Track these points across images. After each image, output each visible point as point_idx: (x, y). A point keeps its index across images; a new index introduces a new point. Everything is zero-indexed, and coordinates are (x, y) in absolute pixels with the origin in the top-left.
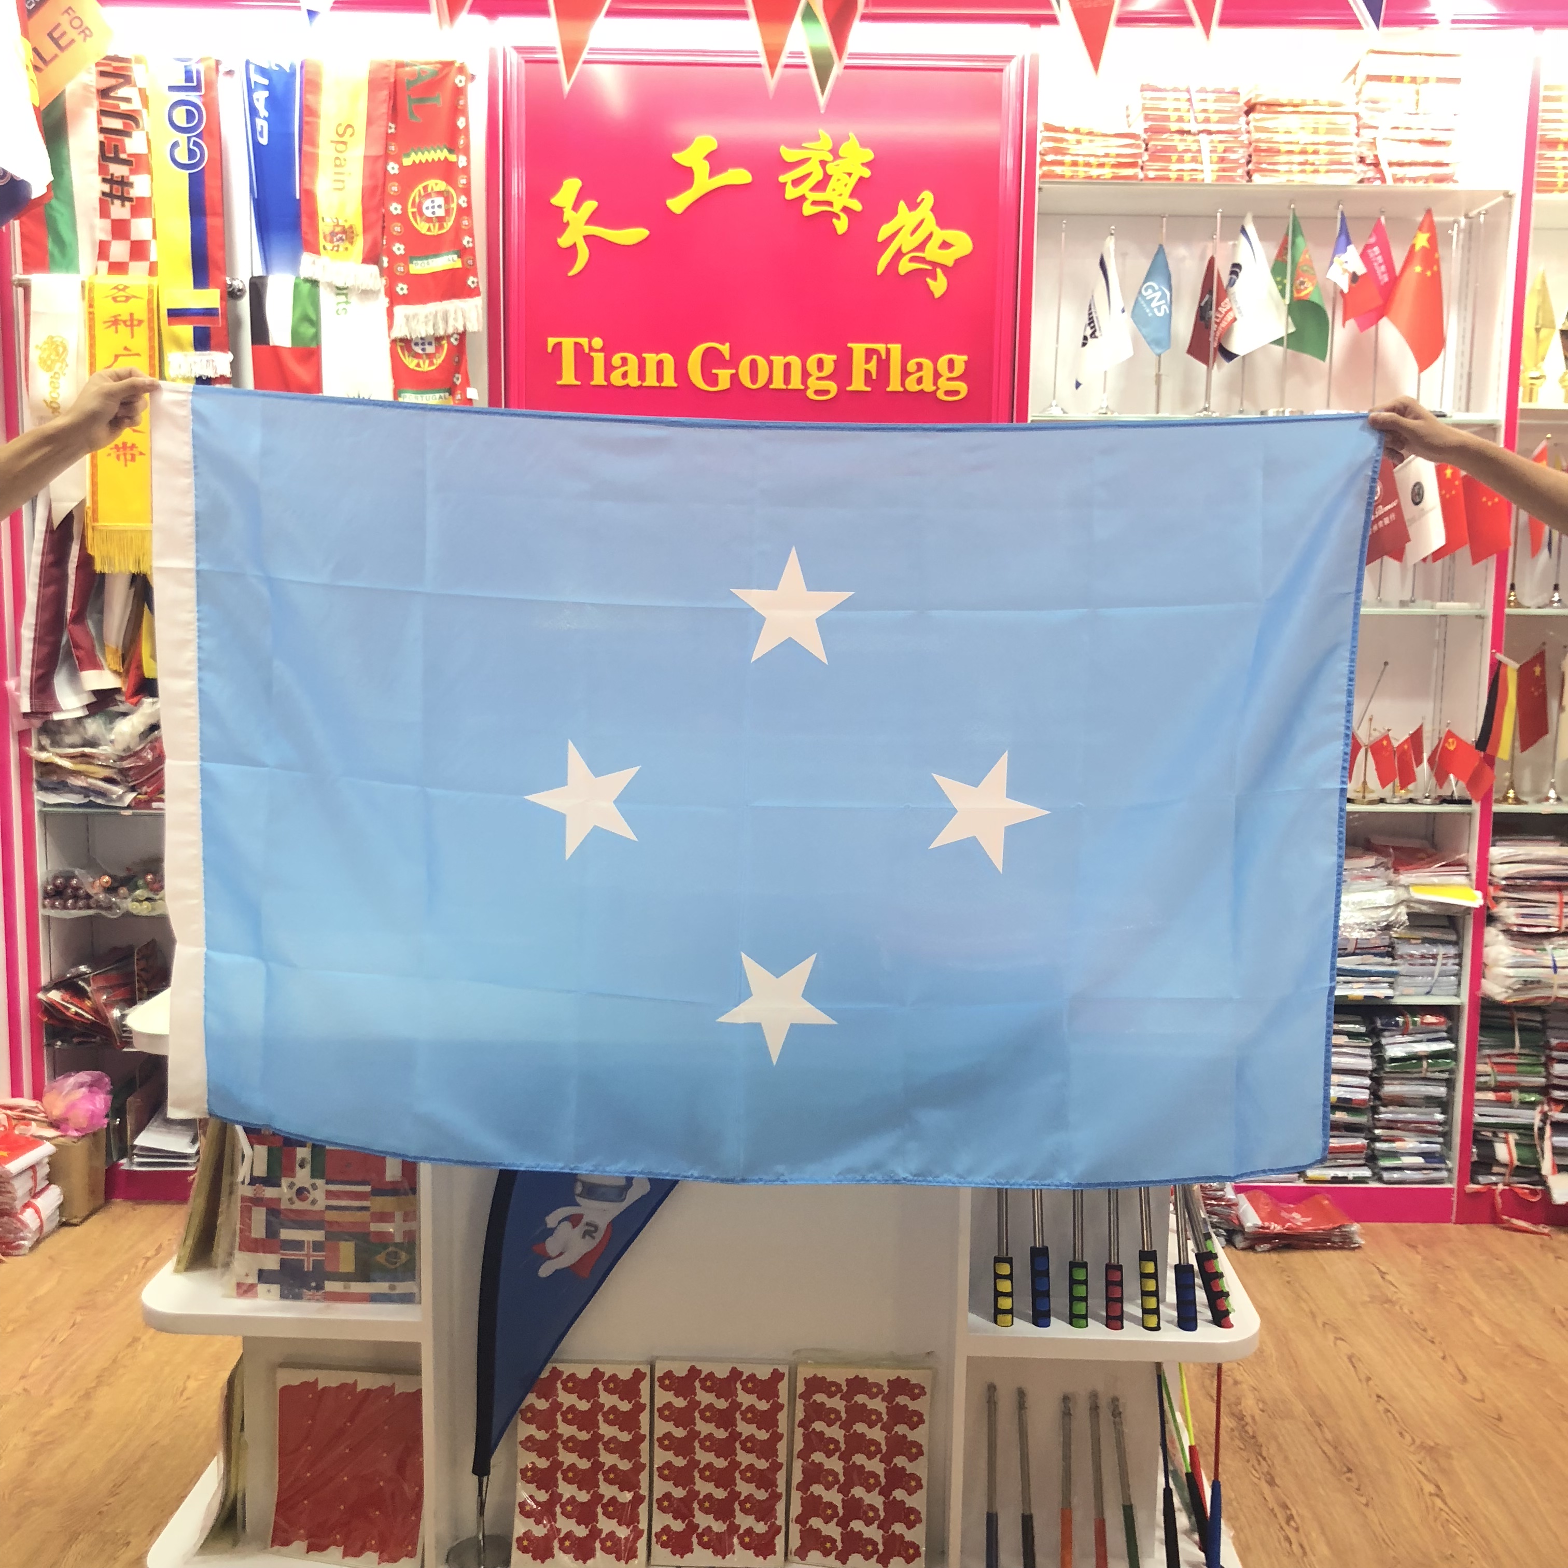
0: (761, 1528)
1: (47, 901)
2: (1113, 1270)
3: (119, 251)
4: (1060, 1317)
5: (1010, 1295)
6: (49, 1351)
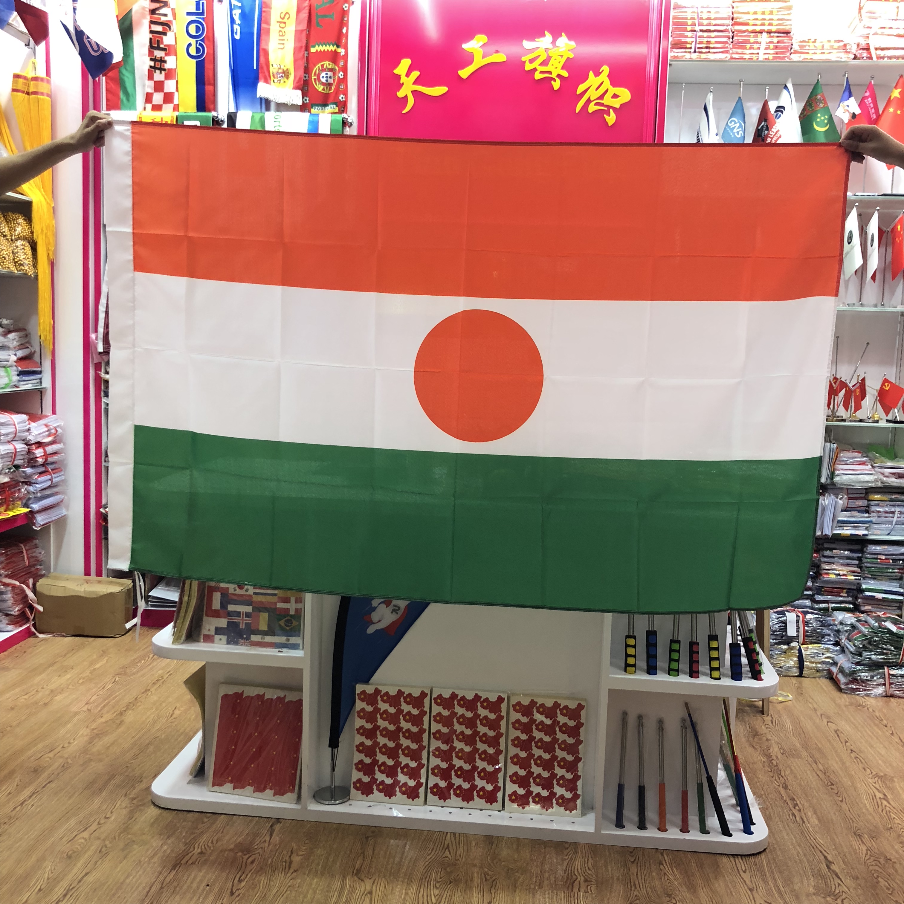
0: (489, 787)
1: (107, 459)
2: (693, 645)
3: (158, 98)
4: (663, 670)
5: (634, 656)
6: (101, 693)
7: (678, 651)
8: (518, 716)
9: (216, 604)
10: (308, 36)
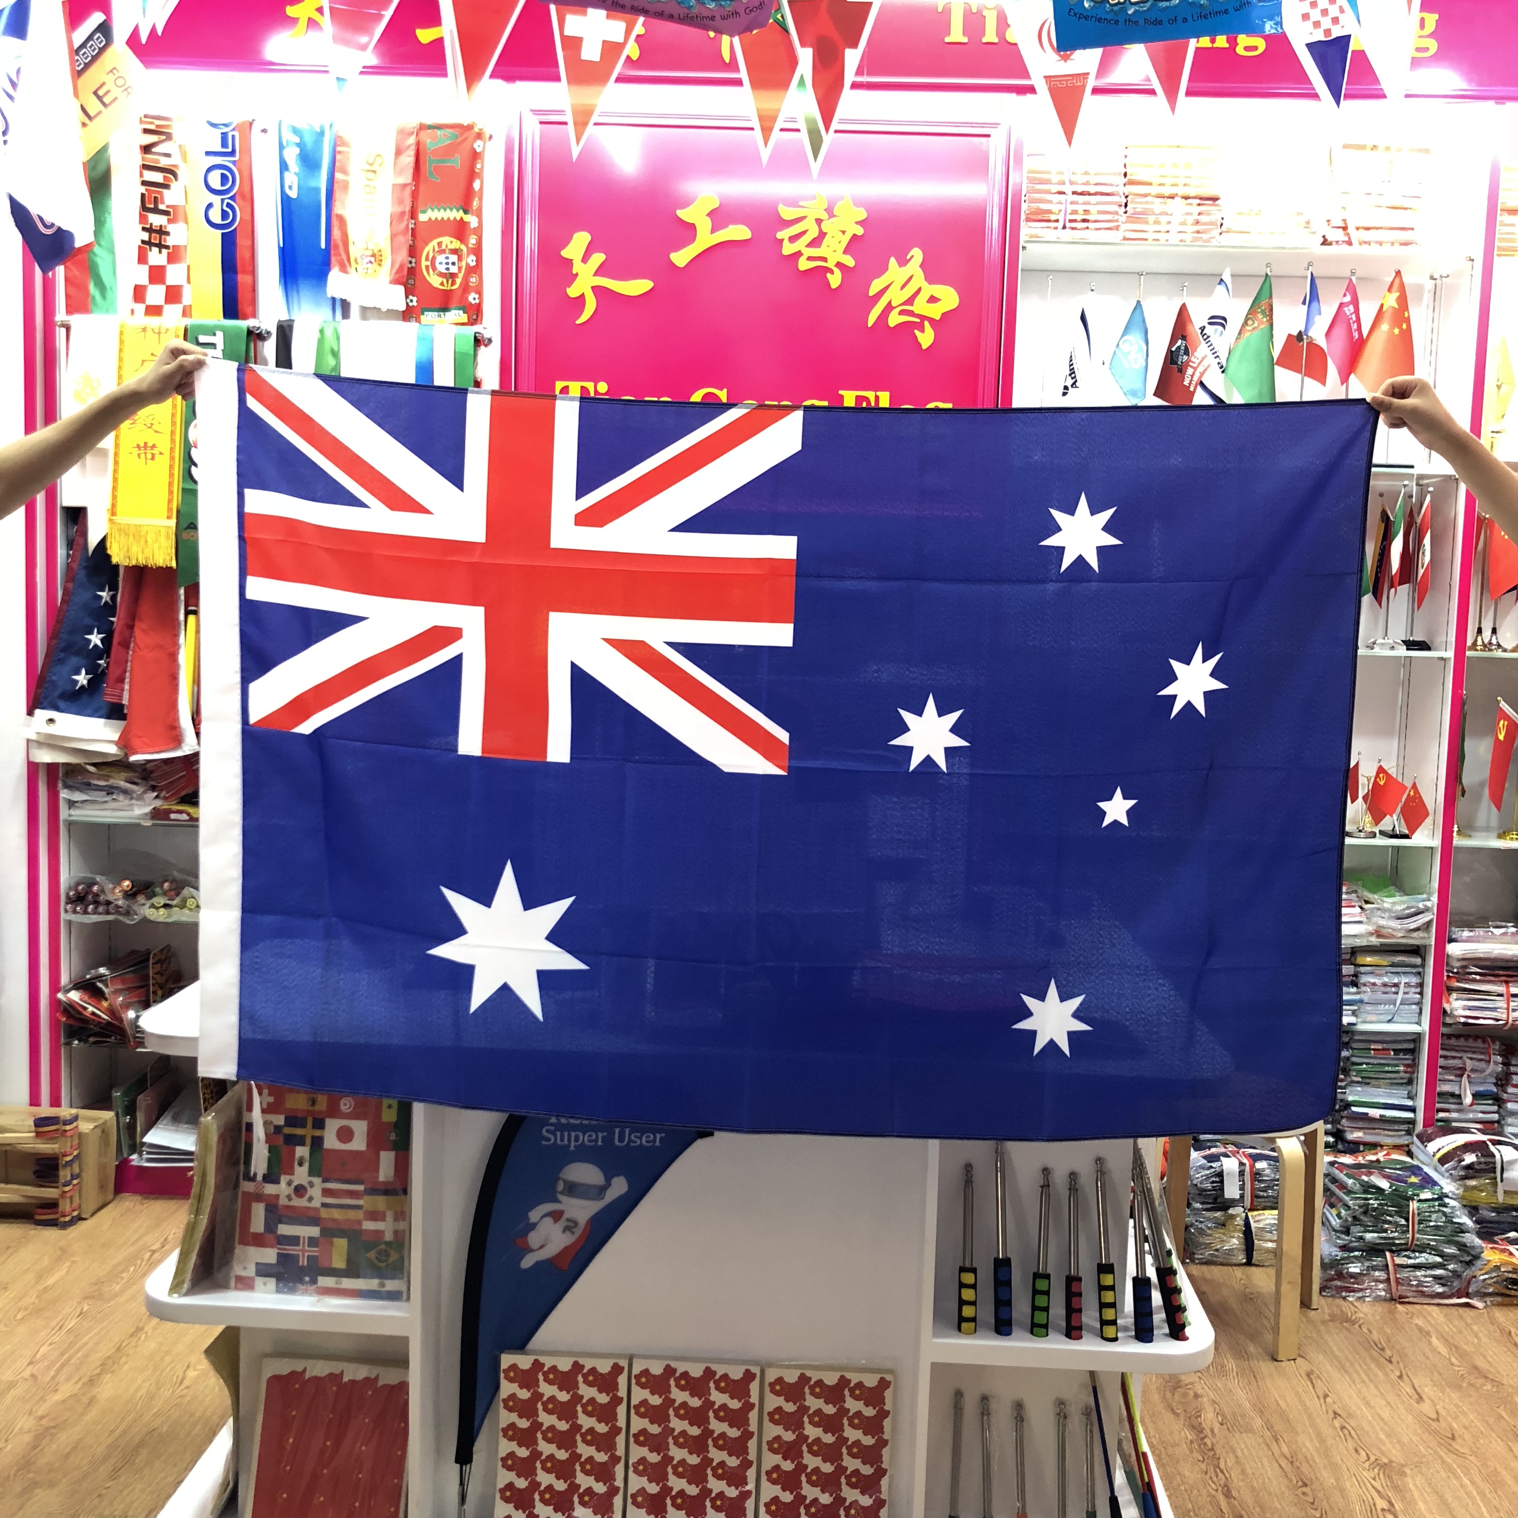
1: (69, 907)
2: (1072, 1282)
3: (155, 296)
4: (1022, 1326)
5: (974, 1303)
6: (56, 1339)
7: (1047, 1293)
8: (779, 1401)
9: (258, 1224)
10: (415, 195)
